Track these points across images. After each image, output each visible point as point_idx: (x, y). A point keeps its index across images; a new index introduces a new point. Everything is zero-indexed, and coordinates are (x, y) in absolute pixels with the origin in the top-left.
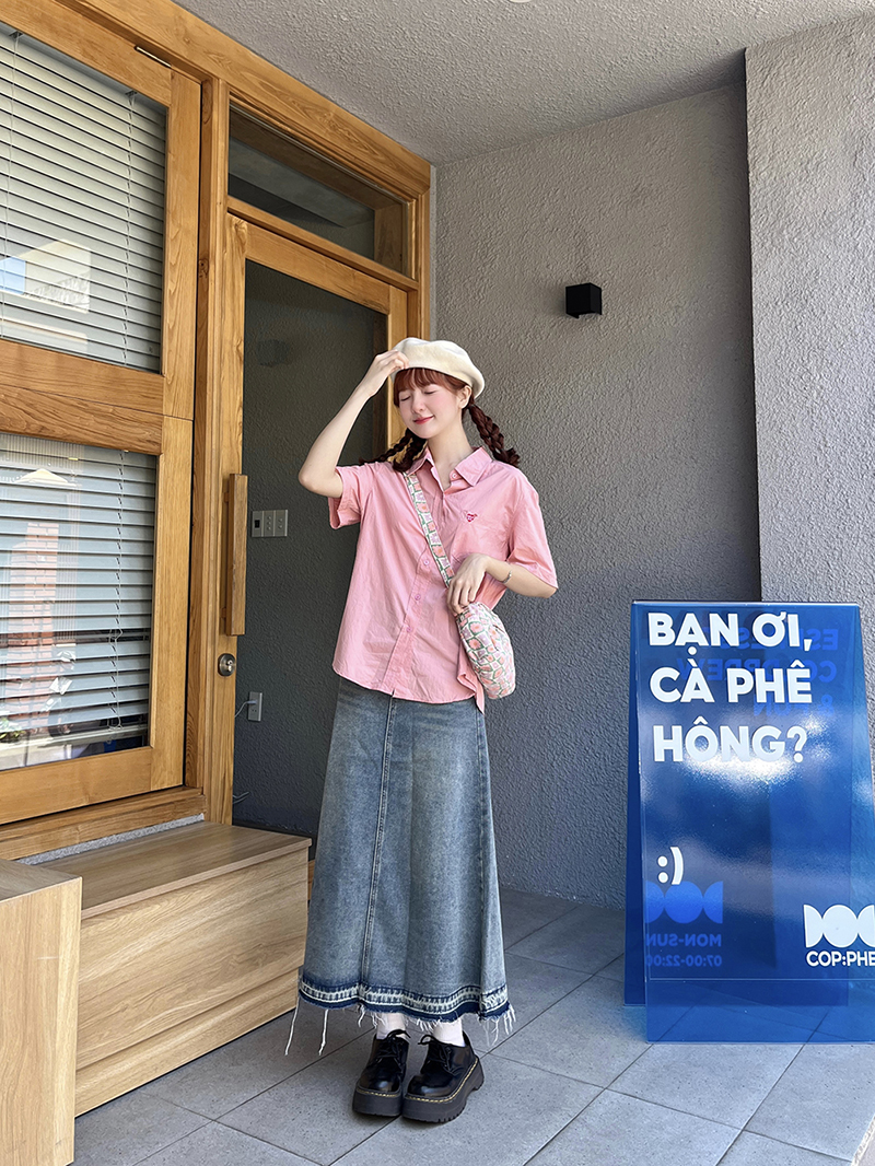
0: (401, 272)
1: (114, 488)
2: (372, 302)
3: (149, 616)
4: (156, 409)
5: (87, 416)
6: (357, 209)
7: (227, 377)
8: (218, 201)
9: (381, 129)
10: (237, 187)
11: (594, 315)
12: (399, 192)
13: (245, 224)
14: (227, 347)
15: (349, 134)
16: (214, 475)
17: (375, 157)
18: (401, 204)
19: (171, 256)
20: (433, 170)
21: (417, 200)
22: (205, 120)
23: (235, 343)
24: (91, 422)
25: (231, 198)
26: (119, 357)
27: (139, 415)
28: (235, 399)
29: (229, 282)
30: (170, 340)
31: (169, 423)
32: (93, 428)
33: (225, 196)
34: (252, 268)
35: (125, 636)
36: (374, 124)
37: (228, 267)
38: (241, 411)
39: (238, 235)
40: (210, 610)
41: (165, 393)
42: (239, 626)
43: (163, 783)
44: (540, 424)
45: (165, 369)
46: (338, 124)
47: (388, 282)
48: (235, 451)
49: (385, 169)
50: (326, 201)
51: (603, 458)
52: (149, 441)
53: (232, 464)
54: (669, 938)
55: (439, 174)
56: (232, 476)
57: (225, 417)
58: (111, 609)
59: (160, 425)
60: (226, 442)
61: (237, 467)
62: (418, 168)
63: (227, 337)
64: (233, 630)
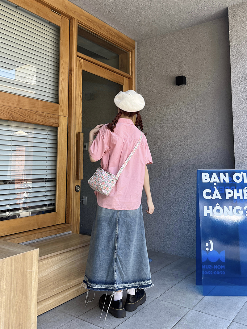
0: (127, 73)
1: (45, 137)
2: (119, 82)
3: (56, 174)
4: (57, 114)
5: (38, 116)
6: (114, 55)
7: (77, 104)
8: (75, 53)
9: (121, 31)
10: (80, 49)
11: (184, 85)
12: (126, 50)
13: (82, 60)
14: (77, 96)
15: (112, 33)
16: (74, 133)
17: (119, 39)
18: (127, 53)
19: (61, 70)
20: (136, 43)
21: (131, 52)
22: (70, 30)
23: (79, 95)
24: (39, 118)
25: (78, 53)
26: (46, 98)
27: (52, 116)
28: (80, 111)
29: (78, 77)
30: (61, 94)
31: (61, 118)
32: (39, 119)
33: (77, 52)
34: (84, 73)
35: (49, 180)
36: (119, 30)
37: (78, 73)
38: (81, 114)
39: (80, 63)
40: (73, 172)
41: (60, 109)
42: (81, 177)
43: (60, 222)
44: (168, 117)
45: (60, 102)
46: (108, 30)
47: (123, 76)
48: (80, 126)
49: (123, 43)
50: (105, 52)
51: (187, 127)
52: (55, 123)
53: (79, 129)
54: (209, 266)
55: (138, 44)
56: (79, 133)
57: (77, 116)
58: (45, 172)
59: (58, 119)
60: (77, 123)
61: (80, 131)
62: (132, 43)
63: (77, 92)
64: (80, 178)
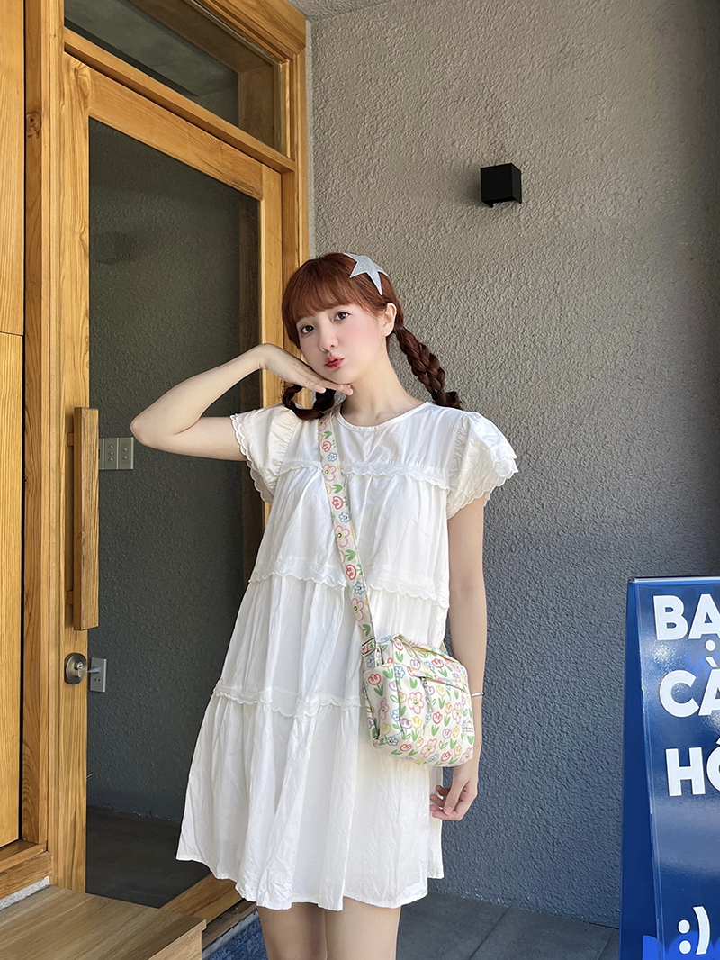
0: (273, 147)
2: (242, 184)
6: (214, 71)
7: (68, 275)
8: (52, 32)
12: (270, 49)
13: (87, 70)
14: (67, 236)
16: (54, 410)
18: (271, 63)
20: (309, 26)
21: (291, 60)
23: (77, 231)
25: (69, 30)
28: (79, 306)
29: (68, 149)
33: (61, 27)
34: (98, 131)
37: (67, 126)
38: (87, 322)
39: (79, 84)
42: (91, 614)
47: (260, 158)
48: (80, 376)
53: (76, 394)
55: (314, 31)
56: (78, 411)
57: (67, 329)
60: (68, 364)
61: (83, 398)
62: (293, 22)
63: (68, 220)
64: (83, 622)
